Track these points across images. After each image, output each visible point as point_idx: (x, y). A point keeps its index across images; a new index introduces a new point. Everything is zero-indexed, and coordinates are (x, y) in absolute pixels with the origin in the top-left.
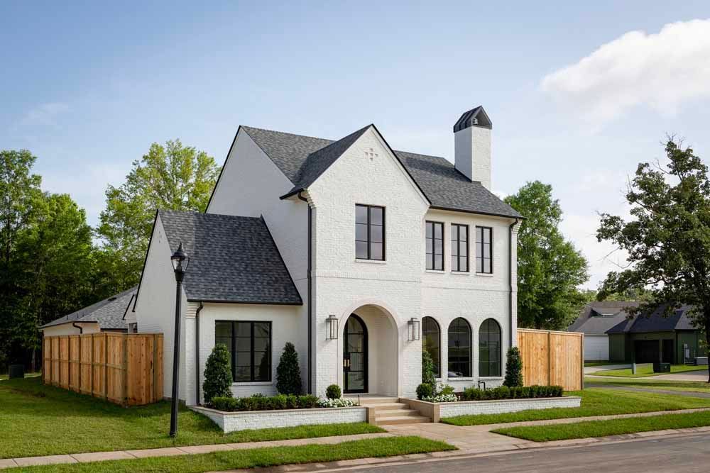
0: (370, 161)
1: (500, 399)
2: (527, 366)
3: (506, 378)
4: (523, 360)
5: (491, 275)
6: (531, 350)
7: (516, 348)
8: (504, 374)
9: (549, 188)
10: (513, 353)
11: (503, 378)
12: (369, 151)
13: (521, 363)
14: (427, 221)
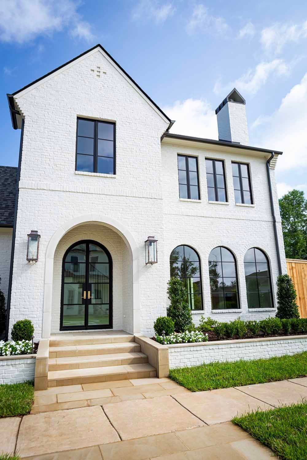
0: (97, 78)
1: (268, 335)
2: (301, 296)
3: (278, 308)
4: (296, 288)
5: (252, 205)
6: (304, 280)
7: (286, 276)
8: (277, 305)
9: (302, 193)
10: (283, 281)
11: (276, 309)
12: (96, 69)
13: (294, 292)
14: (179, 155)
